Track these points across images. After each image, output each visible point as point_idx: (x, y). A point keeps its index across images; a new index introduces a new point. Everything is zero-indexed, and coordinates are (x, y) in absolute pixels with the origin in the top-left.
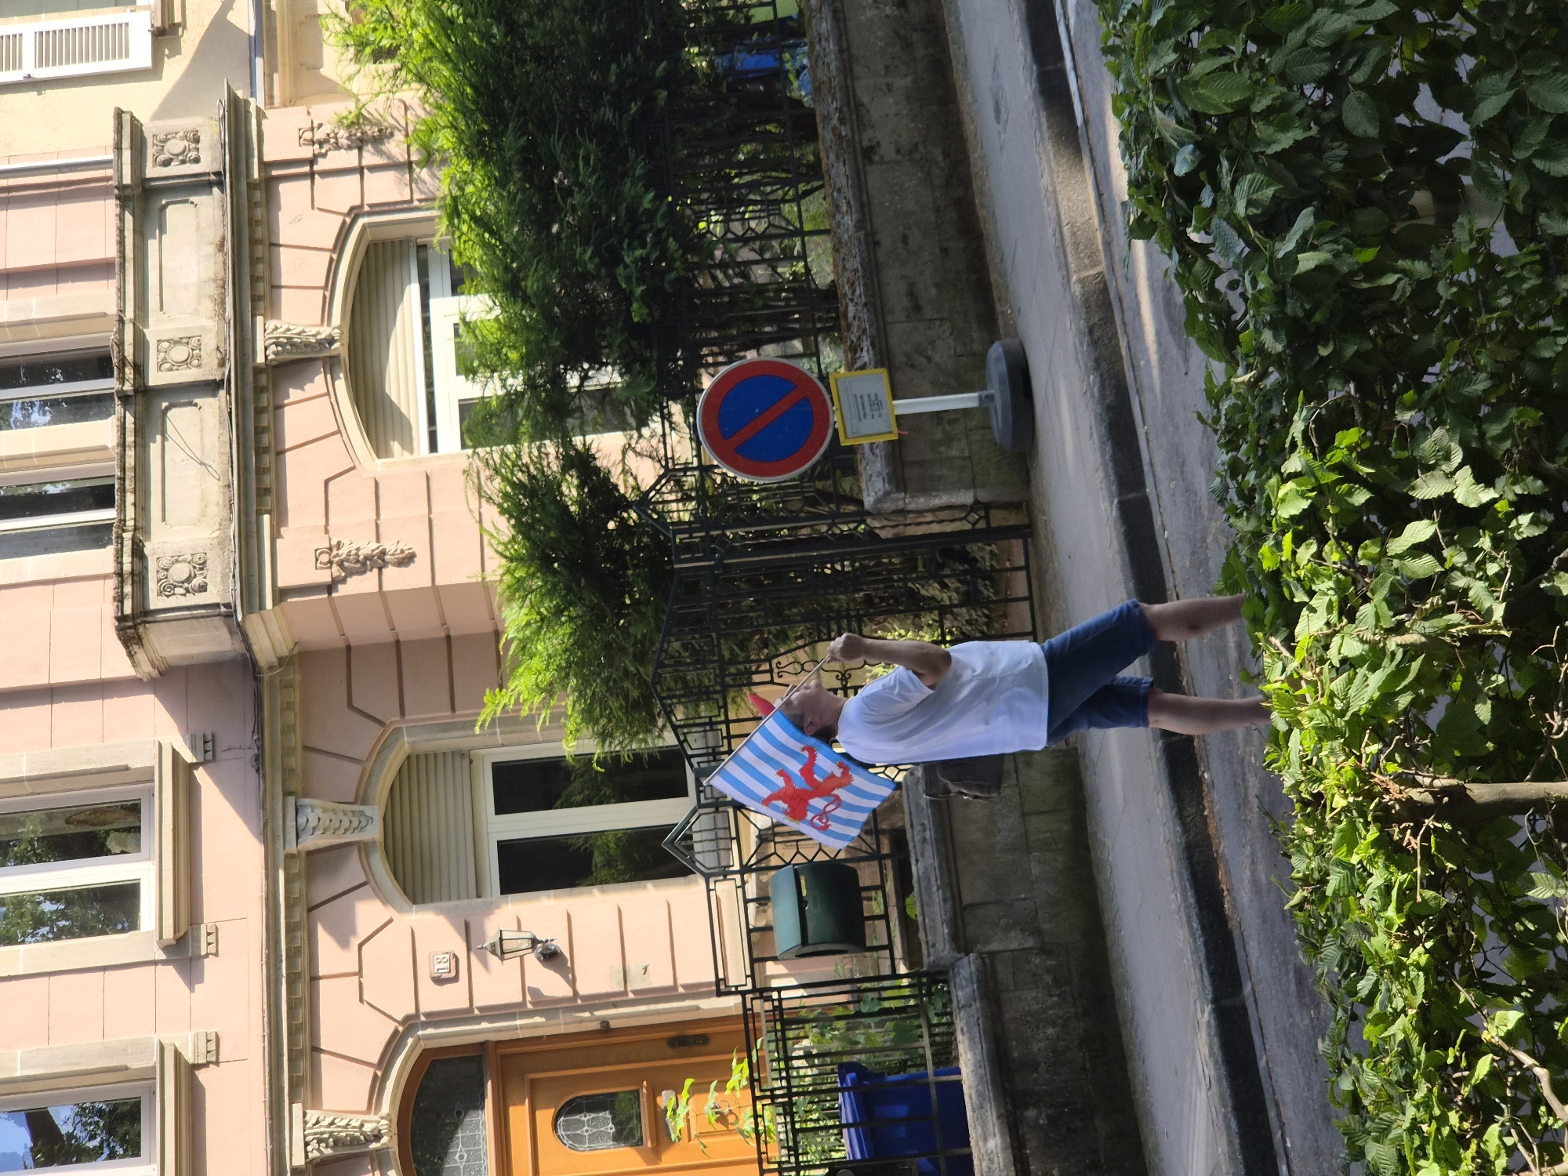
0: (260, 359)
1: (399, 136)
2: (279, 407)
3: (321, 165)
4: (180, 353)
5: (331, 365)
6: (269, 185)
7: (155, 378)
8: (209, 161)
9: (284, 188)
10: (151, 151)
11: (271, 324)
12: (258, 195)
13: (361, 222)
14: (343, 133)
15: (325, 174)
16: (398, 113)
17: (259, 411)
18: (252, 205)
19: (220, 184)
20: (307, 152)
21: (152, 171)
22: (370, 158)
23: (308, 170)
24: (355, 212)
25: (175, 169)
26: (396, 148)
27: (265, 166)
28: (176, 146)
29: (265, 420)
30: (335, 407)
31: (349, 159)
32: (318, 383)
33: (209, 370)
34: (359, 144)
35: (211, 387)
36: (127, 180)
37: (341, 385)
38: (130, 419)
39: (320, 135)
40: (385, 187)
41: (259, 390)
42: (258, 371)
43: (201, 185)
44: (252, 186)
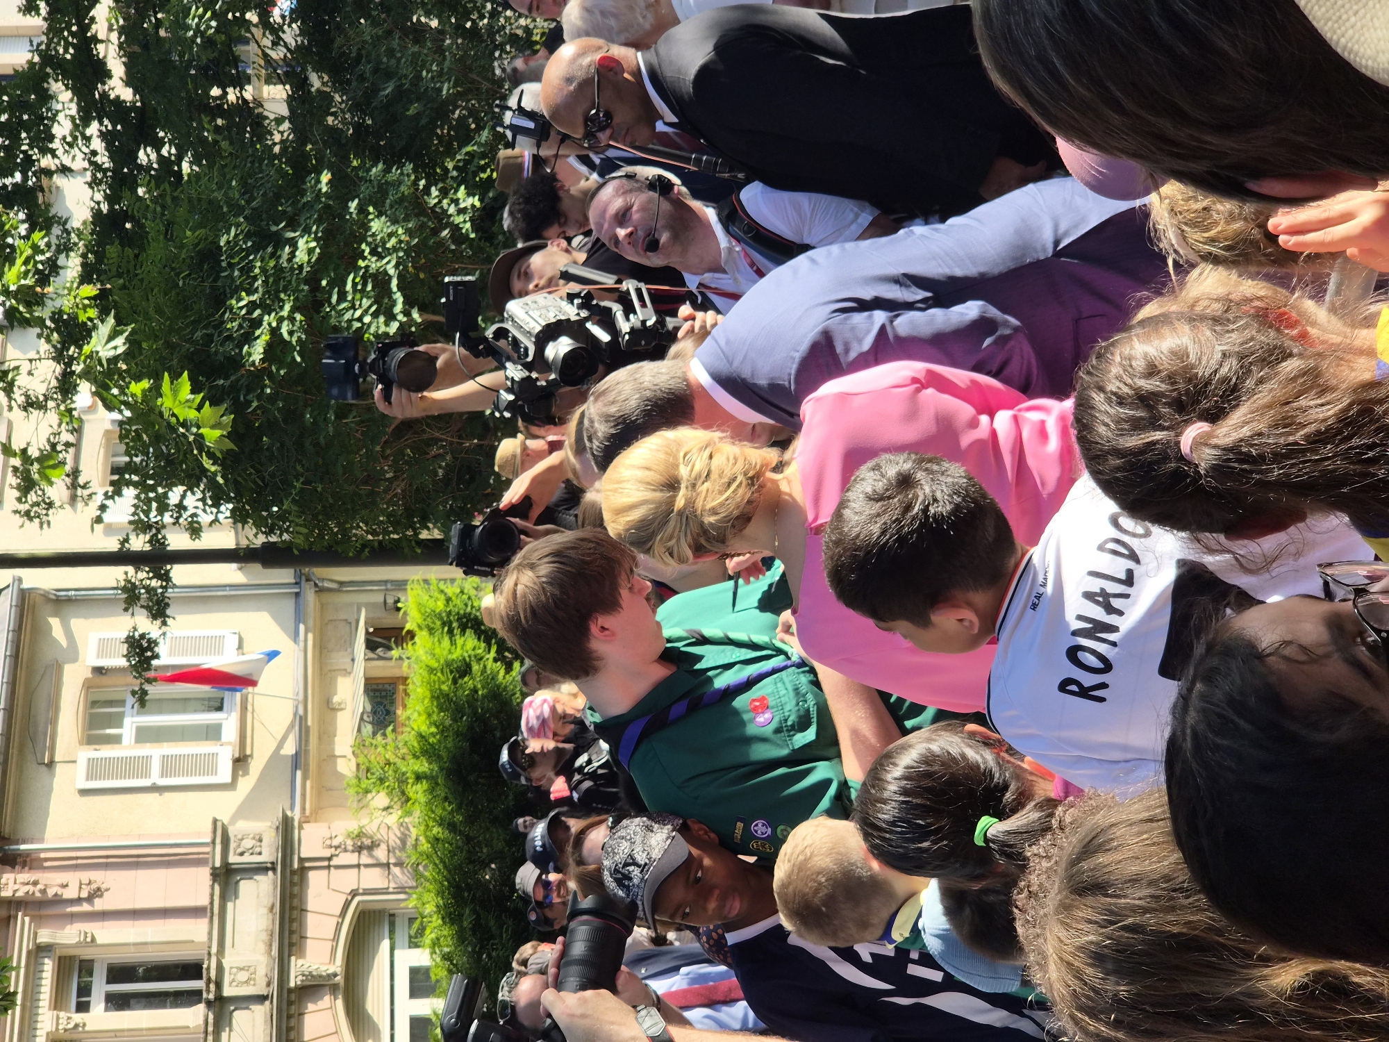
0: (292, 984)
1: (383, 847)
2: (301, 1014)
3: (335, 862)
4: (243, 976)
5: (334, 989)
6: (303, 871)
7: (227, 991)
8: (268, 854)
9: (312, 874)
10: (232, 845)
11: (300, 962)
12: (296, 878)
13: (358, 899)
14: (349, 843)
15: (338, 867)
16: (383, 831)
17: (289, 1017)
18: (292, 884)
19: (274, 869)
20: (327, 853)
21: (233, 859)
22: (365, 859)
23: (327, 863)
24: (354, 893)
25: (247, 858)
26: (381, 854)
27: (301, 860)
28: (248, 843)
29: (293, 1022)
30: (335, 1017)
31: (352, 858)
32: (326, 1000)
33: (259, 989)
34: (359, 849)
35: (261, 999)
36: (218, 864)
37: (340, 1003)
38: (211, 1017)
39: (335, 842)
40: (373, 879)
41: (290, 1003)
42: (290, 991)
43: (261, 869)
44: (293, 872)
